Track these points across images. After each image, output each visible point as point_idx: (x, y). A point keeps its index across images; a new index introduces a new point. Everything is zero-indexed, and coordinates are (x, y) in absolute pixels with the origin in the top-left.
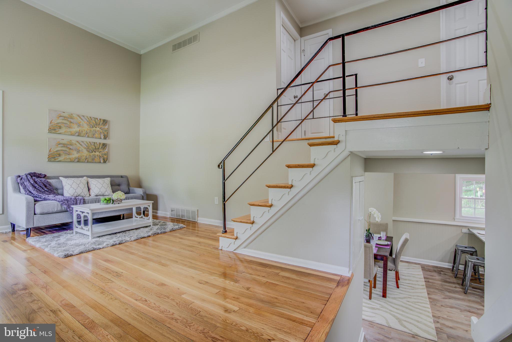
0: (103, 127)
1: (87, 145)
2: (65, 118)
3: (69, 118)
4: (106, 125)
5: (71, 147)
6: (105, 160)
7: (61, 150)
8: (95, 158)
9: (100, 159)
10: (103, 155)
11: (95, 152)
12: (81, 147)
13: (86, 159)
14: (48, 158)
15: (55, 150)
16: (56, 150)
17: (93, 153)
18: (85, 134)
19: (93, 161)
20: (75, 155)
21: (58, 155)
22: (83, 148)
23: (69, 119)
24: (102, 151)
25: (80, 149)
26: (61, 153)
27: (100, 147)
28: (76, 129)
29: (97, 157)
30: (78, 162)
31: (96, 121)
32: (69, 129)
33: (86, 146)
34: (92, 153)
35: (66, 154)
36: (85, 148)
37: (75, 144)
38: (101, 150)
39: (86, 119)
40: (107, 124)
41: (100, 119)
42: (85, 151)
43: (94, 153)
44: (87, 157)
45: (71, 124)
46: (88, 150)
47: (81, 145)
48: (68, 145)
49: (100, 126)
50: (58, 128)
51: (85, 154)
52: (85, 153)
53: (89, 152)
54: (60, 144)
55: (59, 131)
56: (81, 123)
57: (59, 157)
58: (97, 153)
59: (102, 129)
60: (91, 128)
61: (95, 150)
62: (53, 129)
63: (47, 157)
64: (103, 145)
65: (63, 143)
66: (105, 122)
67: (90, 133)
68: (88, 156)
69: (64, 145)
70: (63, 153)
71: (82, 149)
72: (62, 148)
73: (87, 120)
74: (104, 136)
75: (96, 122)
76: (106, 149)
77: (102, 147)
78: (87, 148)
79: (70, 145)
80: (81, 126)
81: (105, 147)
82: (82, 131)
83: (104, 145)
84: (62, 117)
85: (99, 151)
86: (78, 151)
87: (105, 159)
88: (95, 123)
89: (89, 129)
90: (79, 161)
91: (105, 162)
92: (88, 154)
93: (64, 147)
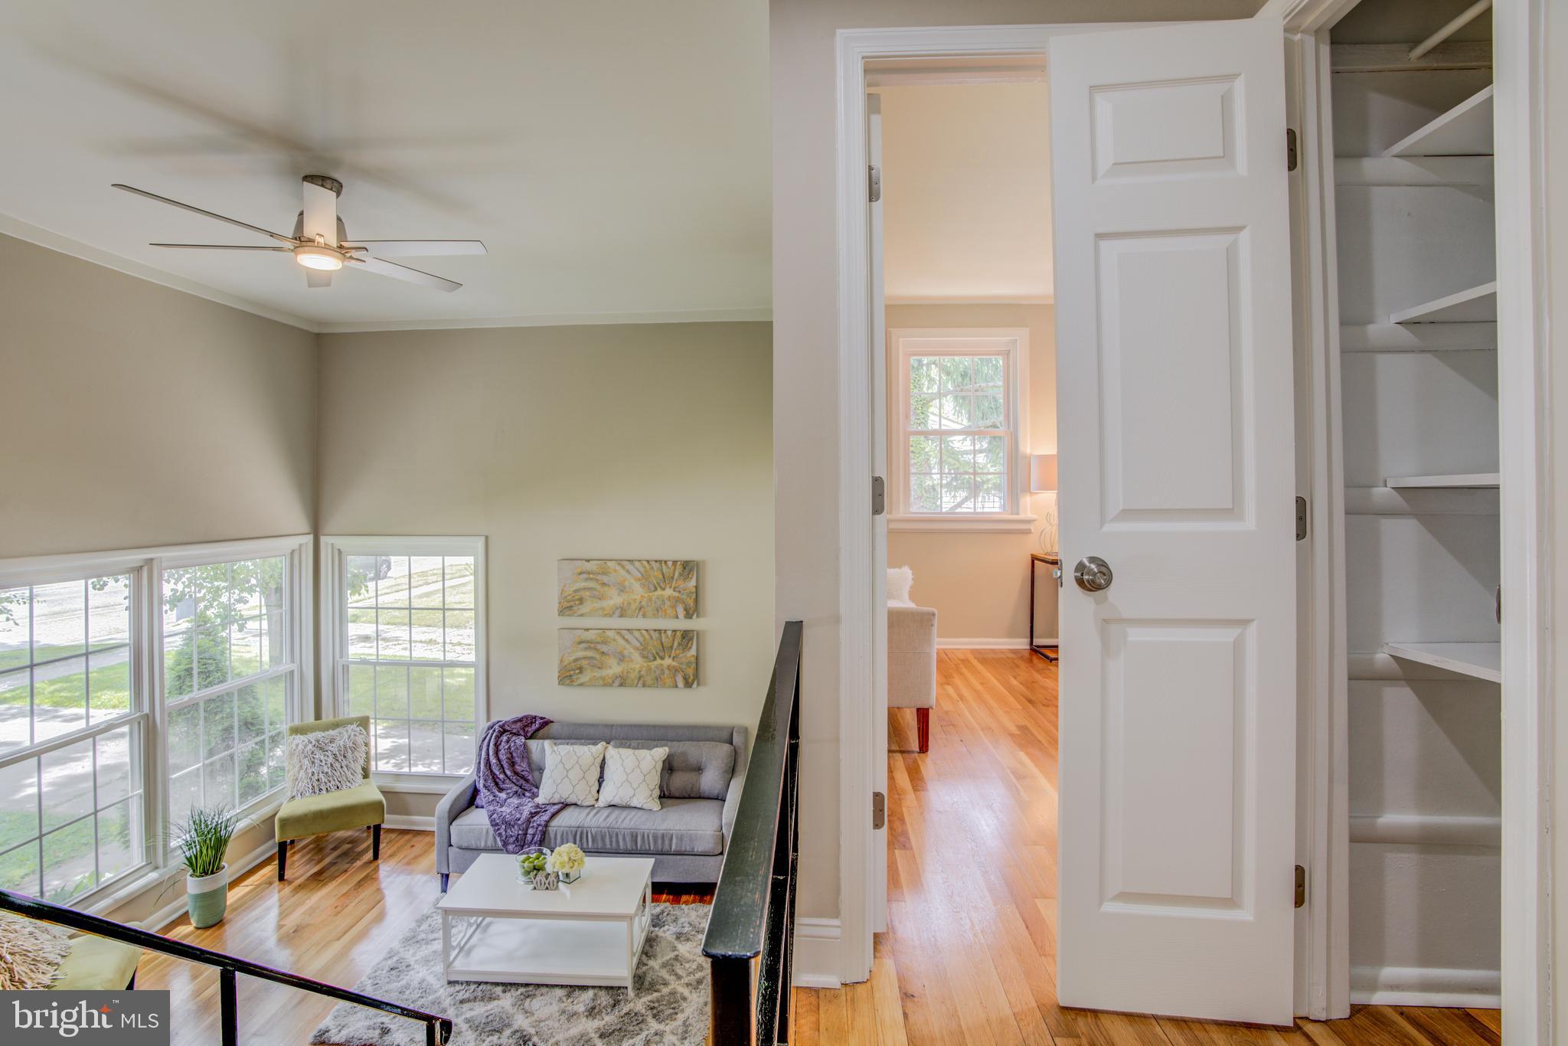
0: (681, 586)
1: (641, 639)
2: (591, 576)
3: (599, 574)
4: (690, 576)
5: (604, 648)
6: (690, 680)
7: (584, 658)
8: (662, 677)
9: (674, 677)
10: (684, 667)
11: (662, 658)
12: (627, 646)
13: (640, 678)
14: (559, 677)
15: (572, 659)
16: (574, 657)
17: (655, 663)
18: (637, 611)
19: (655, 681)
20: (614, 668)
21: (578, 671)
22: (632, 650)
23: (599, 577)
24: (681, 655)
25: (626, 653)
26: (584, 663)
27: (676, 644)
28: (615, 599)
29: (667, 672)
30: (621, 685)
31: (664, 570)
32: (600, 601)
33: (638, 645)
34: (654, 660)
35: (594, 666)
36: (637, 649)
37: (614, 640)
38: (677, 652)
39: (637, 569)
40: (693, 575)
41: (675, 562)
42: (636, 656)
43: (659, 661)
44: (642, 673)
45: (606, 589)
46: (645, 653)
47: (627, 641)
48: (598, 643)
49: (674, 583)
50: (577, 603)
51: (638, 666)
52: (637, 662)
53: (645, 660)
54: (580, 643)
55: (579, 609)
56: (627, 583)
57: (580, 676)
58: (668, 661)
59: (680, 592)
60: (651, 592)
61: (661, 654)
62: (568, 607)
63: (557, 675)
64: (684, 638)
65: (589, 639)
66: (689, 567)
67: (648, 606)
68: (644, 669)
69: (590, 644)
70: (589, 664)
71: (630, 653)
72: (585, 651)
73: (639, 572)
74: (686, 610)
75: (663, 574)
76: (690, 648)
77: (679, 644)
78: (642, 647)
79: (603, 643)
80: (628, 590)
81: (688, 643)
82: (629, 604)
83: (687, 636)
84: (584, 573)
85: (673, 655)
86: (622, 658)
87: (689, 677)
88: (661, 576)
89: (646, 595)
90: (623, 682)
91: (688, 684)
92: (645, 664)
93: (590, 648)
